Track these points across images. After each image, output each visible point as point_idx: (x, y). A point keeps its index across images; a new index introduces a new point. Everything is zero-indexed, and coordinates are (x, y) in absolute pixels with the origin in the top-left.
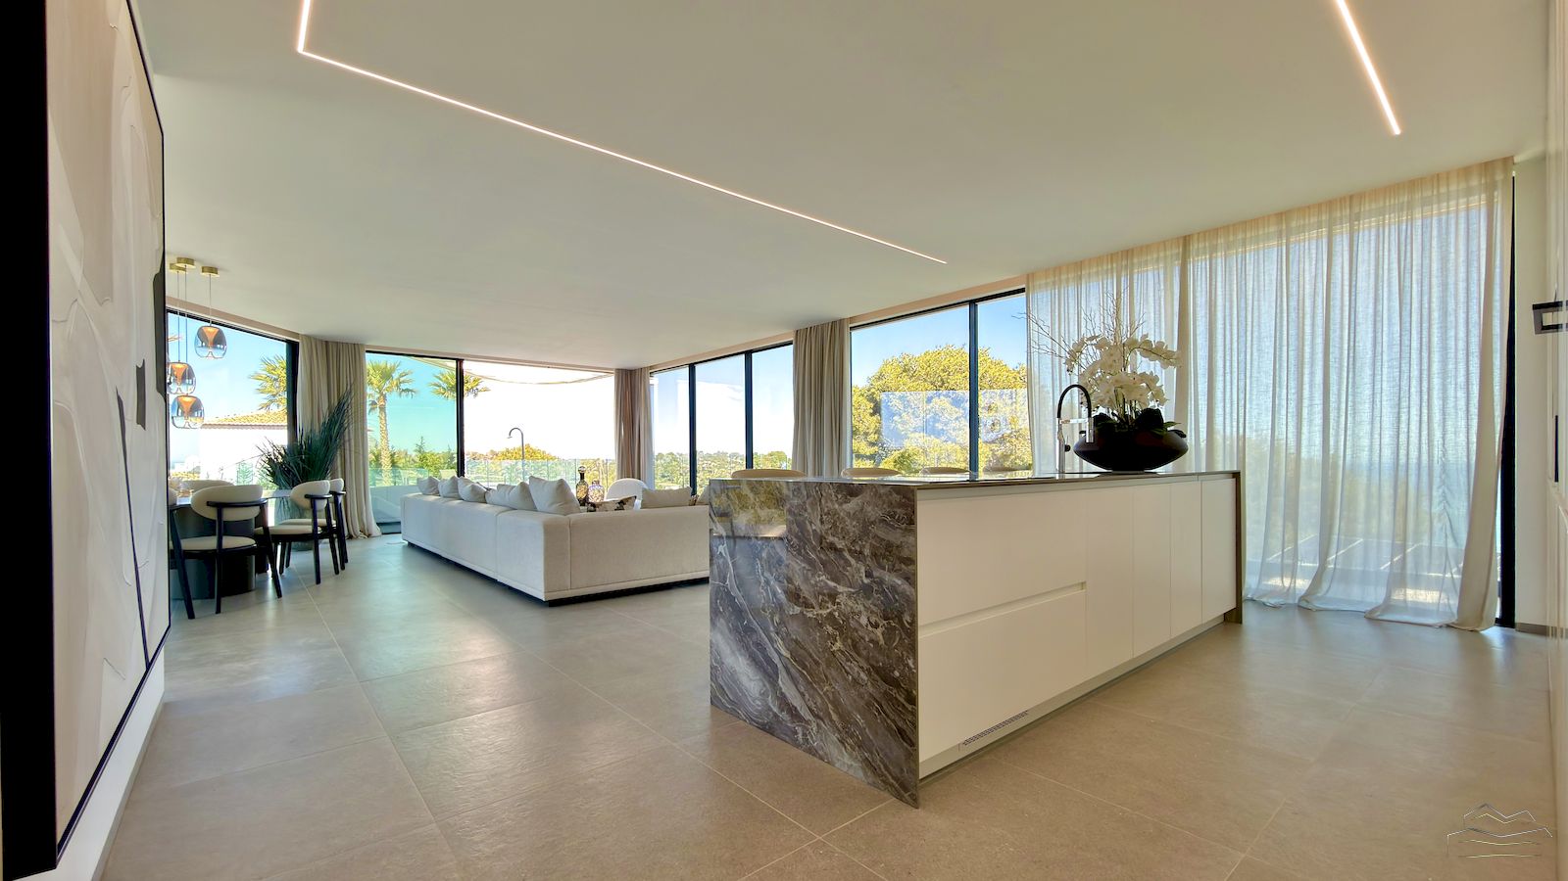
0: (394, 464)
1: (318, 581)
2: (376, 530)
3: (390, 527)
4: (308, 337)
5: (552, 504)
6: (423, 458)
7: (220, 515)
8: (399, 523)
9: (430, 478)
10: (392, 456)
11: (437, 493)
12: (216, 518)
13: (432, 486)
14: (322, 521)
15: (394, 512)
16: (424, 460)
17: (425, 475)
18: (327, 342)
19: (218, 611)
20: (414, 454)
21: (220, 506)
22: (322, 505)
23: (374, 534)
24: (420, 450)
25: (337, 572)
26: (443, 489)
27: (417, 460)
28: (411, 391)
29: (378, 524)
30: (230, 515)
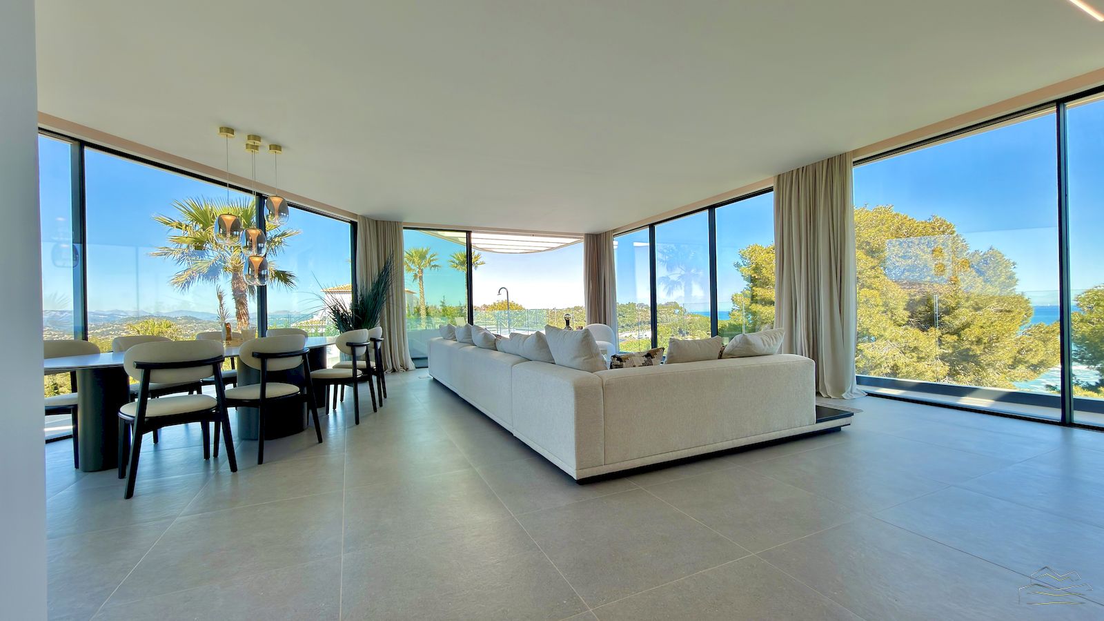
0: (428, 314)
1: (357, 422)
2: (411, 365)
3: (421, 361)
4: (364, 217)
5: (576, 357)
6: (445, 310)
7: (264, 365)
8: (427, 358)
9: (449, 325)
10: (427, 309)
11: (454, 338)
12: (259, 368)
13: (450, 332)
14: (362, 363)
15: (423, 351)
16: (445, 312)
17: (445, 322)
18: (376, 221)
19: (260, 462)
20: (440, 308)
21: (263, 357)
22: (361, 351)
23: (410, 368)
24: (443, 305)
25: (375, 410)
26: (459, 335)
27: (441, 311)
28: (437, 266)
29: (413, 359)
30: (274, 365)
